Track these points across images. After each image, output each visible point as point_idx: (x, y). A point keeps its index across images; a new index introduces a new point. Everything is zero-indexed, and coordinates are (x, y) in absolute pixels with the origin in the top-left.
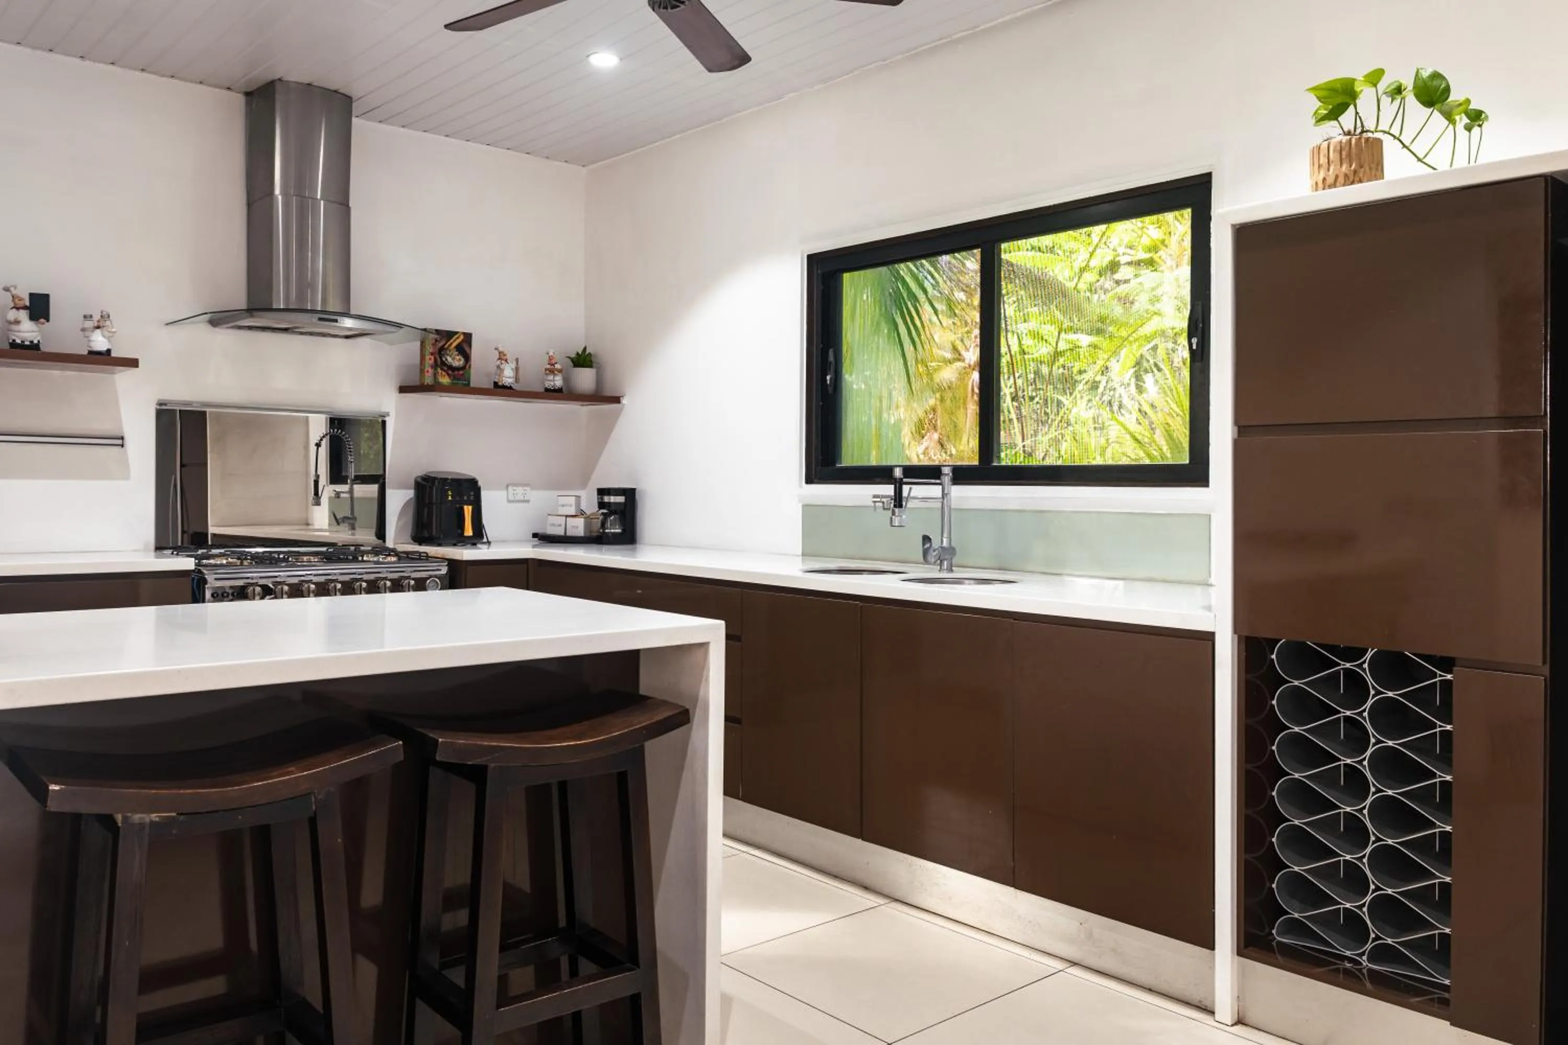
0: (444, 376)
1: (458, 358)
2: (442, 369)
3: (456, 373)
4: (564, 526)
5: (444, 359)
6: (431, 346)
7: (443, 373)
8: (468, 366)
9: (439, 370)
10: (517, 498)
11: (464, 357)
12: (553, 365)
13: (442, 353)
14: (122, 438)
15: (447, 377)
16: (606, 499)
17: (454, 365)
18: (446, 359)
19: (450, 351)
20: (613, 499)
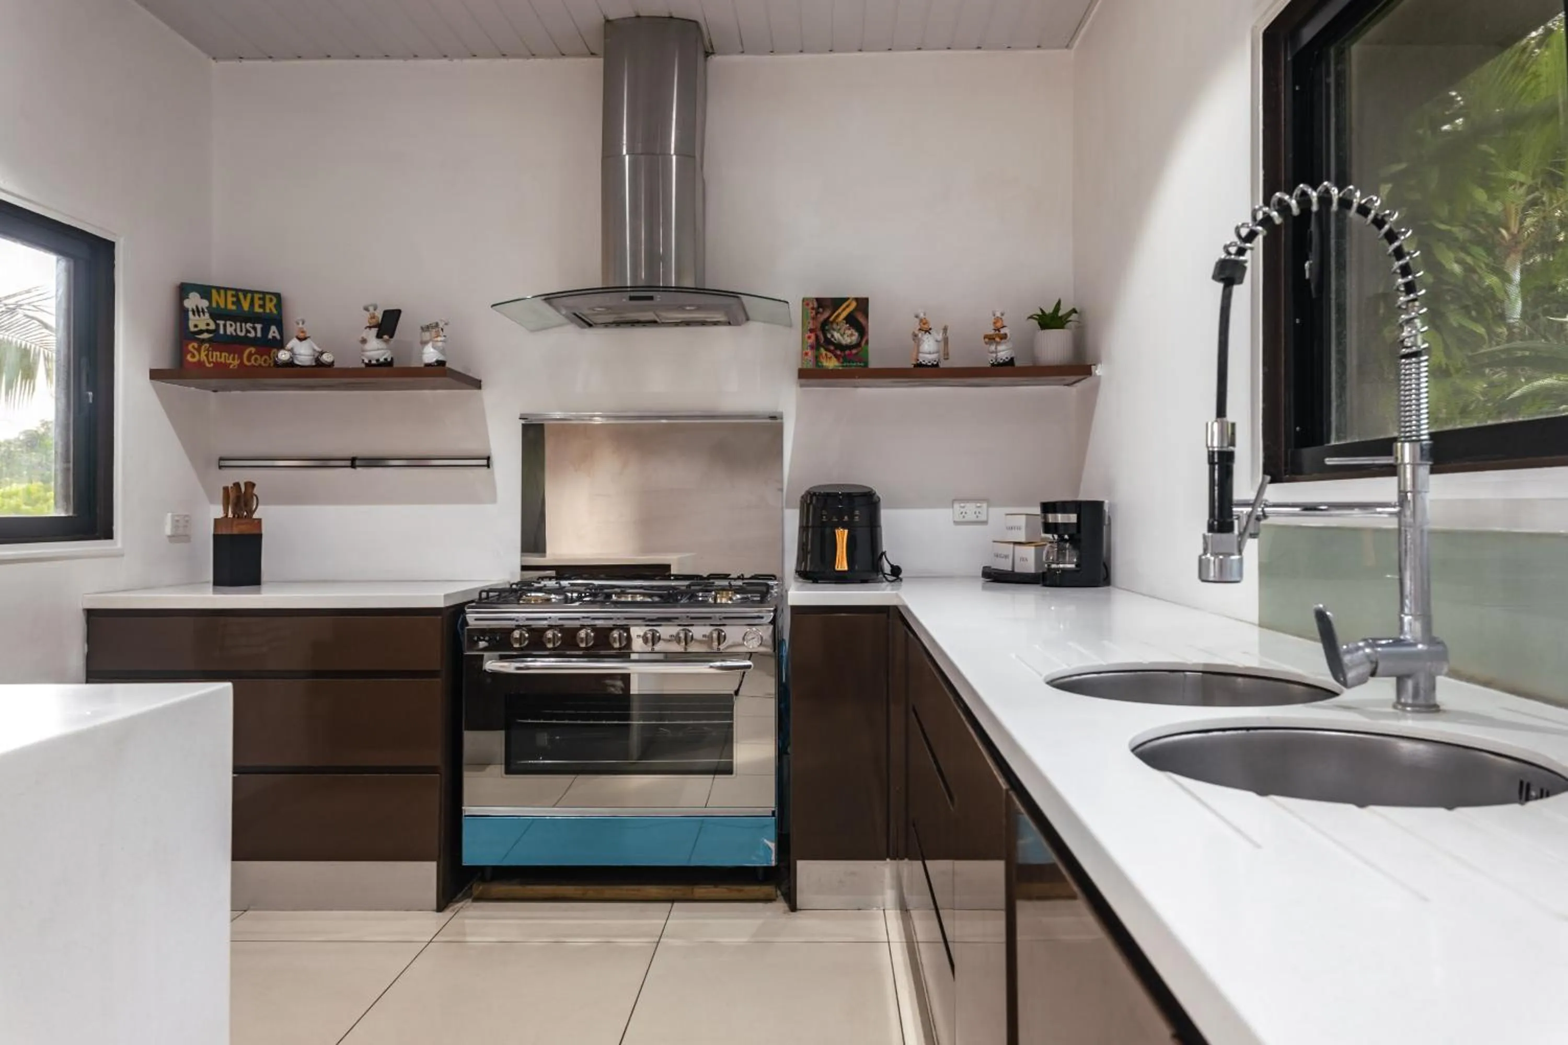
0: (830, 358)
1: (849, 332)
2: (826, 350)
3: (847, 352)
4: (1011, 558)
5: (829, 336)
6: (811, 322)
7: (829, 354)
8: (863, 342)
9: (823, 351)
10: (966, 519)
11: (857, 330)
12: (999, 330)
13: (827, 327)
14: (488, 459)
15: (834, 359)
16: (1051, 518)
17: (844, 342)
18: (833, 336)
19: (837, 324)
20: (1060, 518)
